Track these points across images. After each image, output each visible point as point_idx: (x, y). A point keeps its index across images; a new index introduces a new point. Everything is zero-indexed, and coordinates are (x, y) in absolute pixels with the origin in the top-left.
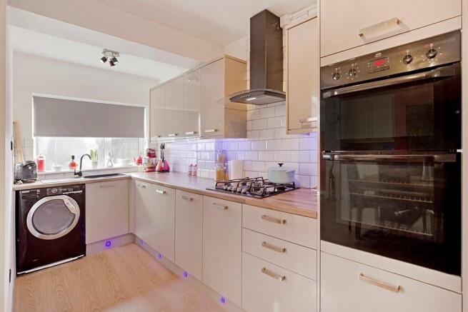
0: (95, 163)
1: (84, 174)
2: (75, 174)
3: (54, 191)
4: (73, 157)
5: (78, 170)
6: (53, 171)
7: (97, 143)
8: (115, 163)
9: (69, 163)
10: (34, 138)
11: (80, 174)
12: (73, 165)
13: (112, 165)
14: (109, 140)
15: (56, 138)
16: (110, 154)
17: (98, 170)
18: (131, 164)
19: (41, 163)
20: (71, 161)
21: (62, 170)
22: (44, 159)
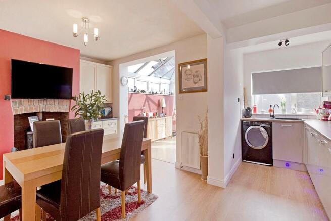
0: (284, 110)
1: (276, 117)
2: (271, 116)
3: (256, 123)
4: (271, 106)
5: (272, 114)
6: (260, 113)
7: (286, 97)
8: (298, 111)
9: (269, 109)
10: (252, 96)
11: (273, 116)
12: (270, 110)
13: (296, 112)
14: (295, 94)
15: (262, 95)
16: (295, 105)
17: (285, 115)
18: (312, 113)
19: (255, 109)
20: (269, 108)
21: (265, 113)
22: (256, 106)
